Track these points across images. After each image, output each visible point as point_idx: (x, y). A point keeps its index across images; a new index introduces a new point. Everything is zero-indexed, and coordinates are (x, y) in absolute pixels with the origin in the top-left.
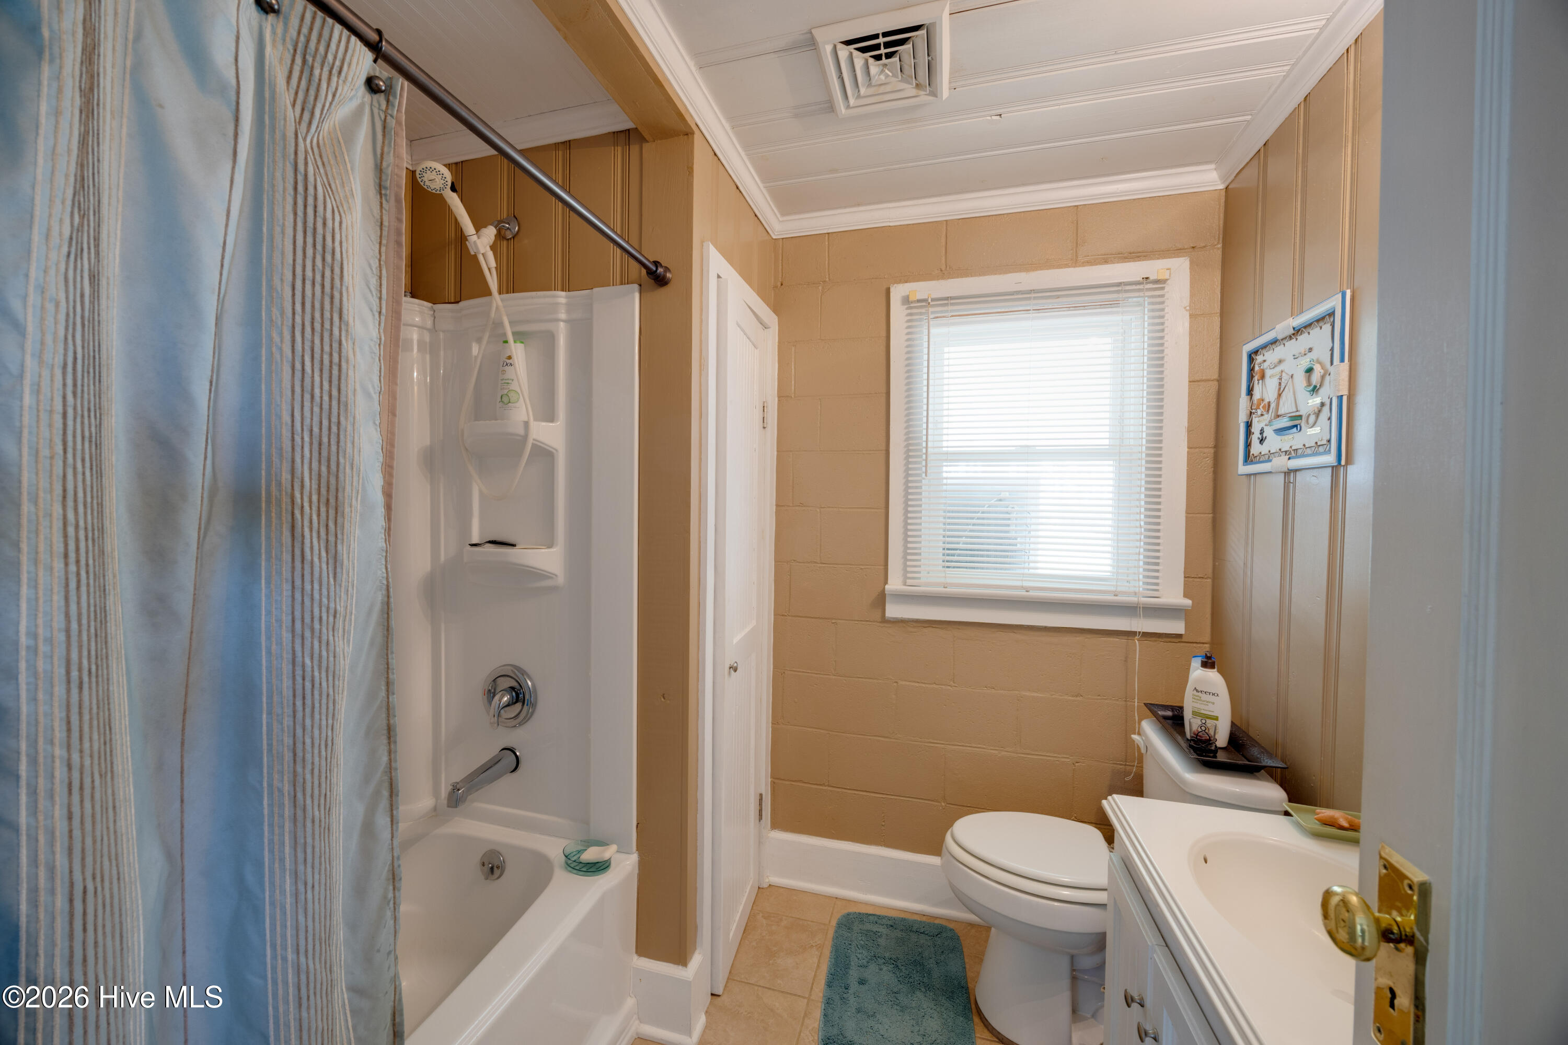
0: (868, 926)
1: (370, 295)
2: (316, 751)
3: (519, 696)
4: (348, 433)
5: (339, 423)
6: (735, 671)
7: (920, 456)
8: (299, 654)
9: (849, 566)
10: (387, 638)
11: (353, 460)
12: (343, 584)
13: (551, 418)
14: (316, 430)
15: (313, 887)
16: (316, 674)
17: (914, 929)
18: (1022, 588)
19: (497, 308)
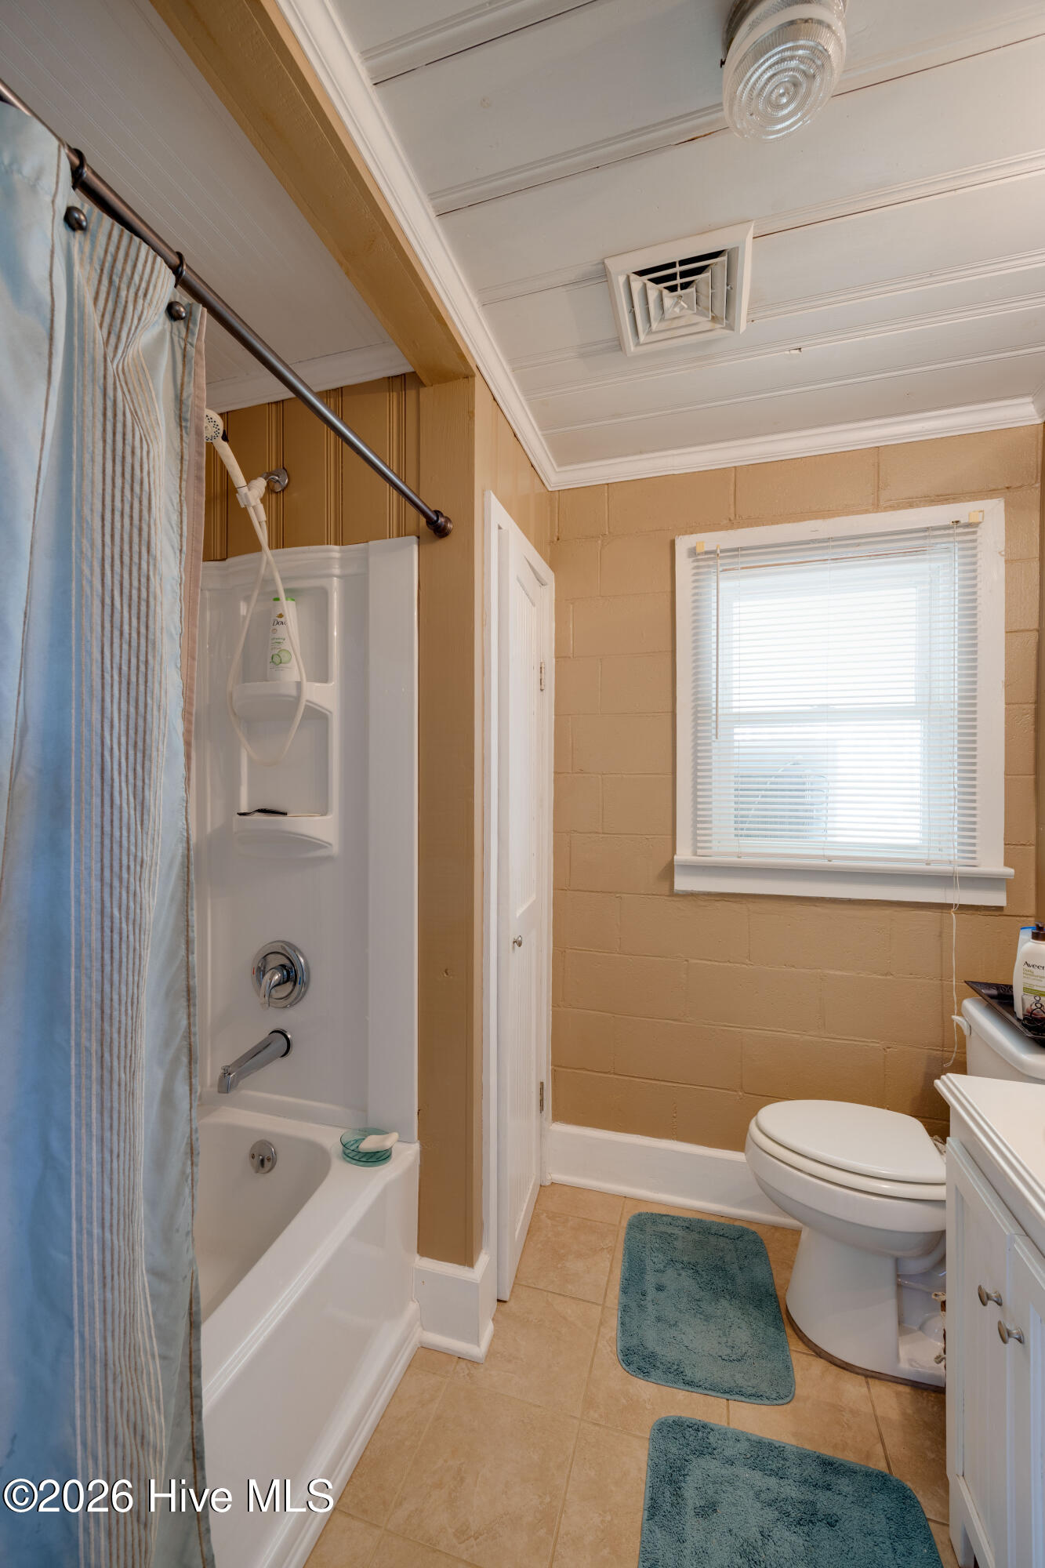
0: (662, 1228)
1: (171, 532)
2: (123, 1009)
3: (292, 975)
4: (156, 672)
5: (147, 661)
6: (520, 945)
7: (710, 718)
8: (107, 904)
9: (634, 836)
10: (187, 893)
11: (160, 701)
12: (150, 833)
13: (324, 678)
14: (125, 668)
15: (118, 1156)
16: (124, 926)
17: (713, 1231)
18: (824, 857)
19: (268, 563)
